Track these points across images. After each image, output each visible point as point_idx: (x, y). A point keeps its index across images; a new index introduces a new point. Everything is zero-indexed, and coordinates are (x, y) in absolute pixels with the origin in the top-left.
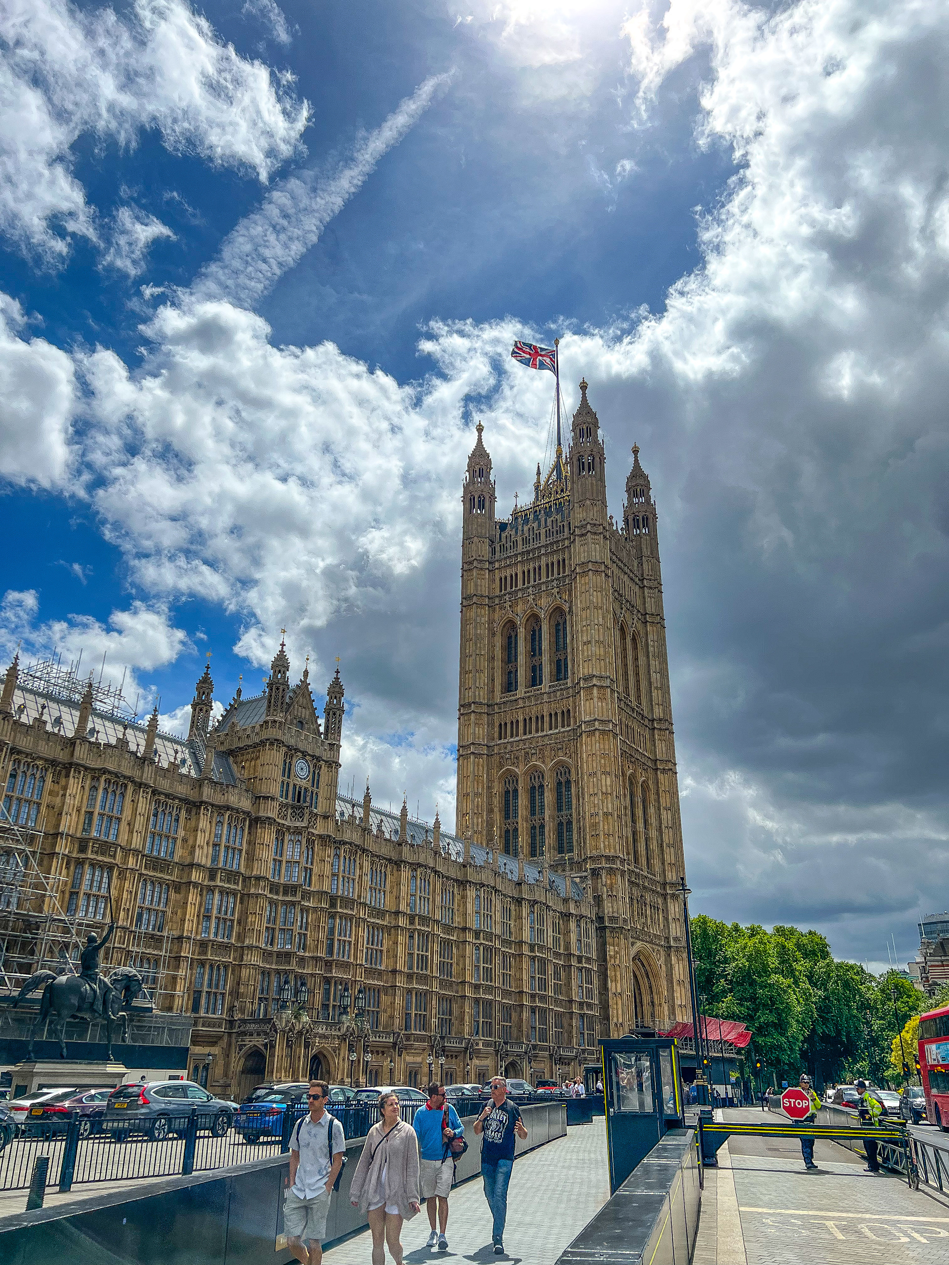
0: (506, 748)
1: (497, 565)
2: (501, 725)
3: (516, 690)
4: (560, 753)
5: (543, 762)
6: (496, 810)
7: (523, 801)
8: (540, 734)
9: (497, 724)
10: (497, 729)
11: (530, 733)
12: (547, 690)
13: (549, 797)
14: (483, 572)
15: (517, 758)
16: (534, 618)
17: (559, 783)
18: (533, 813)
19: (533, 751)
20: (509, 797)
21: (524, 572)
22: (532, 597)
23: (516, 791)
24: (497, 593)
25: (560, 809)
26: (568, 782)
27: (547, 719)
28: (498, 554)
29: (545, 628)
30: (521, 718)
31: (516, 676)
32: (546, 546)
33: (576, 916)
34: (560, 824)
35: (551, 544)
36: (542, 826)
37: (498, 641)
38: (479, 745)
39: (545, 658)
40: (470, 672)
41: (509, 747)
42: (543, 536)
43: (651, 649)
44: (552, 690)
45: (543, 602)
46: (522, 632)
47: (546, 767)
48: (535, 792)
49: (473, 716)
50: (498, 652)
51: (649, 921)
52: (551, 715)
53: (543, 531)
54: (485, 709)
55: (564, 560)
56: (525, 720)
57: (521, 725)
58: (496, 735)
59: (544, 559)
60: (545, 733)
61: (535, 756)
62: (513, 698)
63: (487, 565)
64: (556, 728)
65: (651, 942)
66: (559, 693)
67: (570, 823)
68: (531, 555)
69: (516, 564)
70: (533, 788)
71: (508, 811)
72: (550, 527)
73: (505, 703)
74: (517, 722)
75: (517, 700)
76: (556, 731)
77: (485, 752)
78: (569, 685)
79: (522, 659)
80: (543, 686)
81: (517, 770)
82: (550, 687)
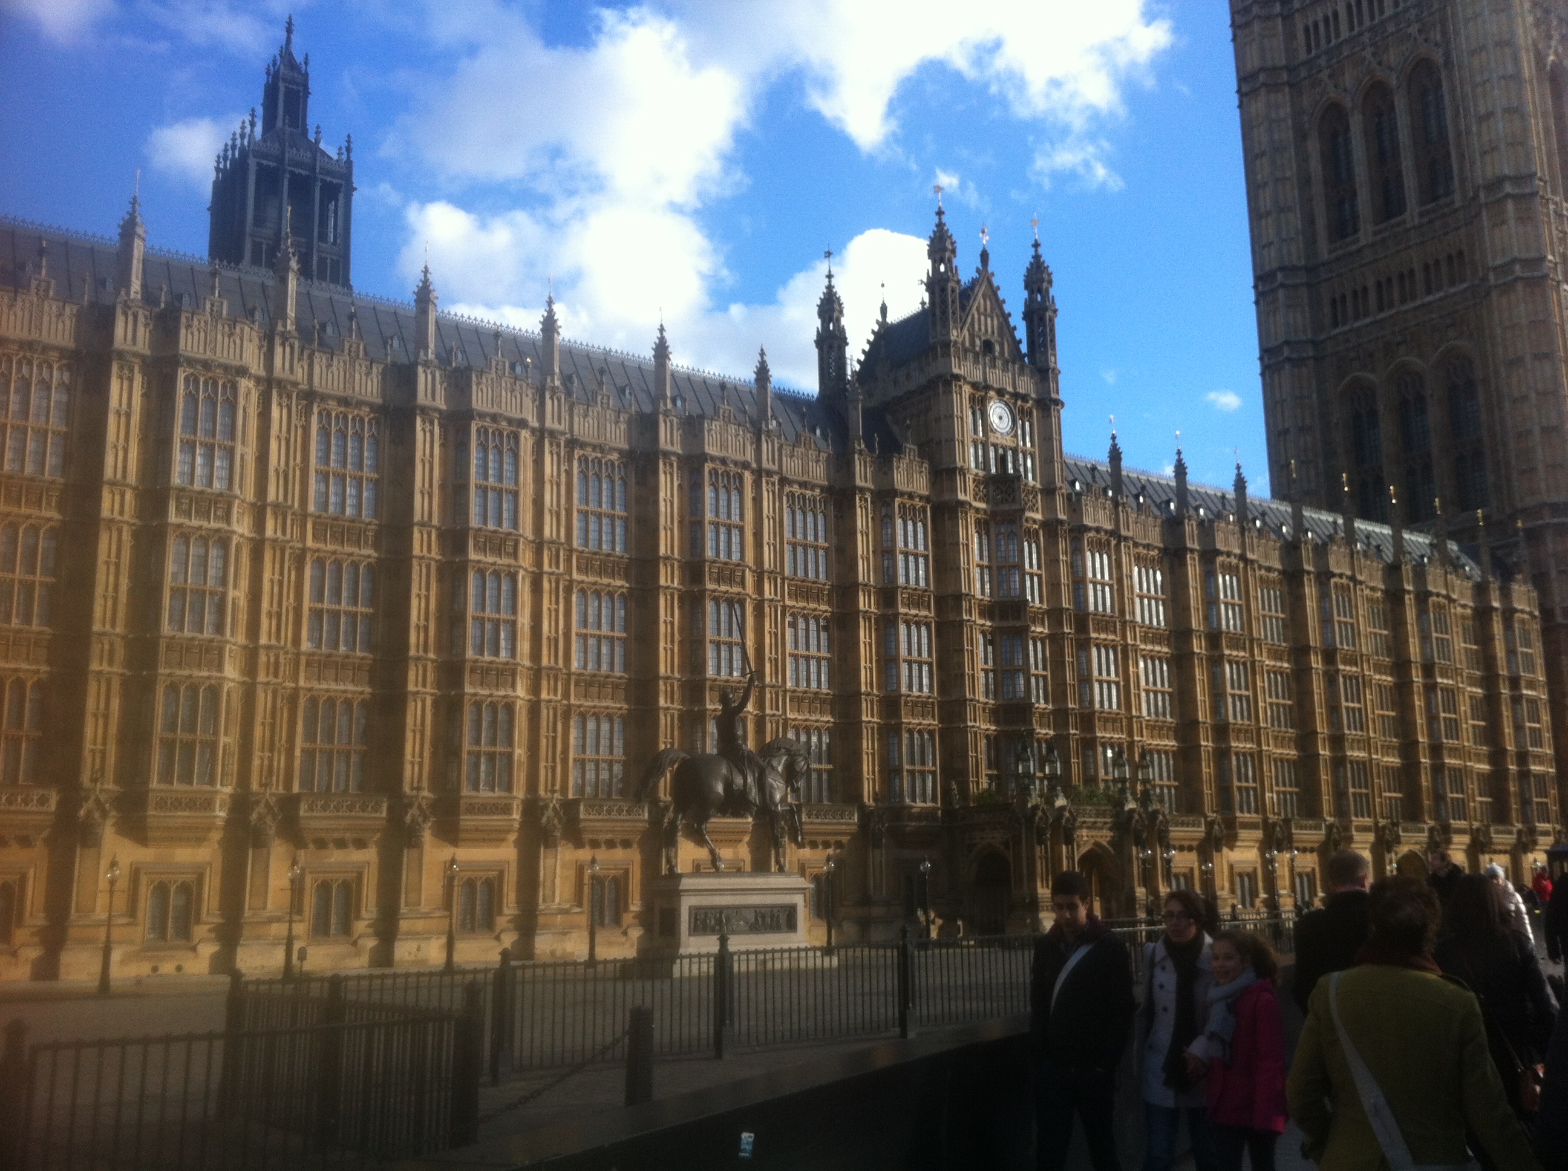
0: (1347, 341)
1: (1297, 4)
2: (1334, 300)
3: (1356, 231)
4: (1451, 335)
5: (1420, 356)
6: (1340, 451)
7: (1387, 426)
8: (1411, 305)
9: (1327, 301)
10: (1327, 310)
11: (1391, 306)
12: (1417, 221)
13: (1435, 416)
14: (1271, 23)
15: (1370, 356)
16: (1378, 90)
17: (1453, 389)
19: (1399, 339)
22: (1369, 50)
23: (1373, 412)
24: (1303, 56)
25: (1457, 434)
26: (1470, 383)
27: (1419, 276)
29: (1401, 104)
30: (1371, 284)
31: (1353, 206)
34: (1460, 459)
36: (1428, 468)
37: (1314, 146)
38: (1298, 343)
39: (1407, 164)
40: (1268, 213)
41: (1353, 338)
44: (1424, 220)
45: (1395, 55)
46: (1356, 122)
47: (1426, 363)
48: (1410, 408)
49: (1281, 294)
50: (1315, 166)
52: (1427, 266)
54: (1302, 278)
56: (1379, 285)
57: (1372, 295)
58: (1328, 321)
60: (1418, 302)
61: (1403, 347)
62: (1354, 248)
63: (1278, 8)
64: (1440, 289)
66: (1438, 223)
70: (1405, 403)
73: (1338, 259)
74: (1365, 289)
75: (1359, 251)
76: (1441, 294)
77: (1311, 354)
78: (1458, 204)
79: (1361, 172)
80: (1407, 215)
81: (1372, 376)
82: (1421, 215)
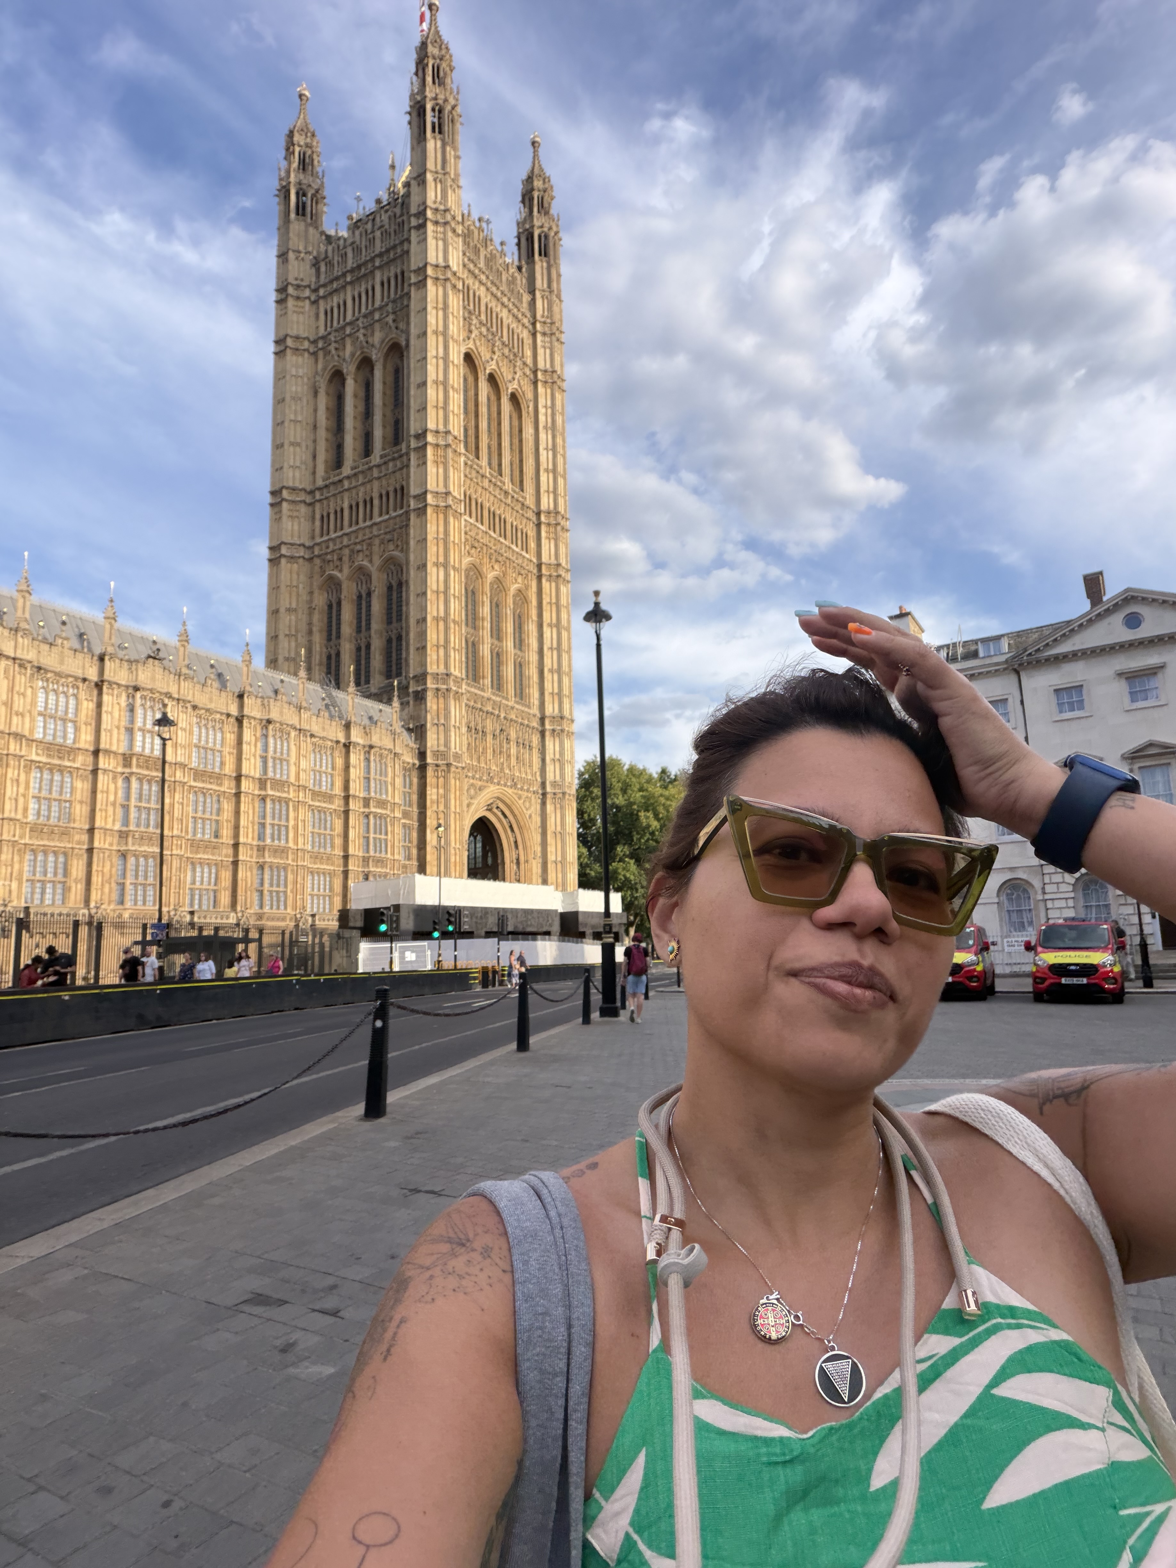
0: (328, 547)
1: (322, 292)
2: (322, 517)
3: (342, 466)
4: (391, 546)
5: (371, 561)
6: (315, 629)
7: (348, 614)
8: (369, 523)
9: (318, 516)
10: (318, 523)
11: (357, 523)
12: (379, 461)
13: (377, 608)
14: (300, 304)
15: (340, 559)
16: (366, 363)
17: (390, 588)
18: (359, 630)
19: (359, 547)
20: (333, 610)
21: (354, 299)
22: (362, 331)
23: (339, 603)
24: (322, 332)
25: (389, 622)
26: (400, 584)
27: (376, 502)
28: (323, 277)
29: (378, 373)
30: (346, 505)
31: (342, 447)
32: (381, 255)
33: (364, 746)
34: (389, 641)
35: (388, 251)
36: (368, 647)
37: (323, 401)
38: (292, 544)
39: (378, 418)
40: (282, 445)
41: (331, 544)
42: (378, 242)
43: (542, 418)
44: (383, 461)
45: (377, 337)
46: (350, 386)
47: (374, 567)
48: (363, 601)
49: (285, 506)
50: (322, 417)
51: (513, 761)
52: (381, 496)
53: (378, 234)
54: (302, 497)
55: (403, 273)
56: (351, 507)
57: (346, 513)
58: (318, 531)
59: (378, 275)
60: (373, 521)
61: (361, 554)
62: (337, 478)
63: (307, 293)
64: (388, 513)
65: (514, 785)
66: (391, 464)
67: (399, 638)
68: (363, 270)
69: (344, 287)
70: (360, 597)
71: (332, 631)
72: (387, 227)
73: (326, 486)
74: (342, 510)
75: (340, 481)
76: (387, 517)
77: (302, 554)
78: (404, 451)
79: (350, 423)
80: (372, 457)
81: (339, 575)
82: (382, 457)
